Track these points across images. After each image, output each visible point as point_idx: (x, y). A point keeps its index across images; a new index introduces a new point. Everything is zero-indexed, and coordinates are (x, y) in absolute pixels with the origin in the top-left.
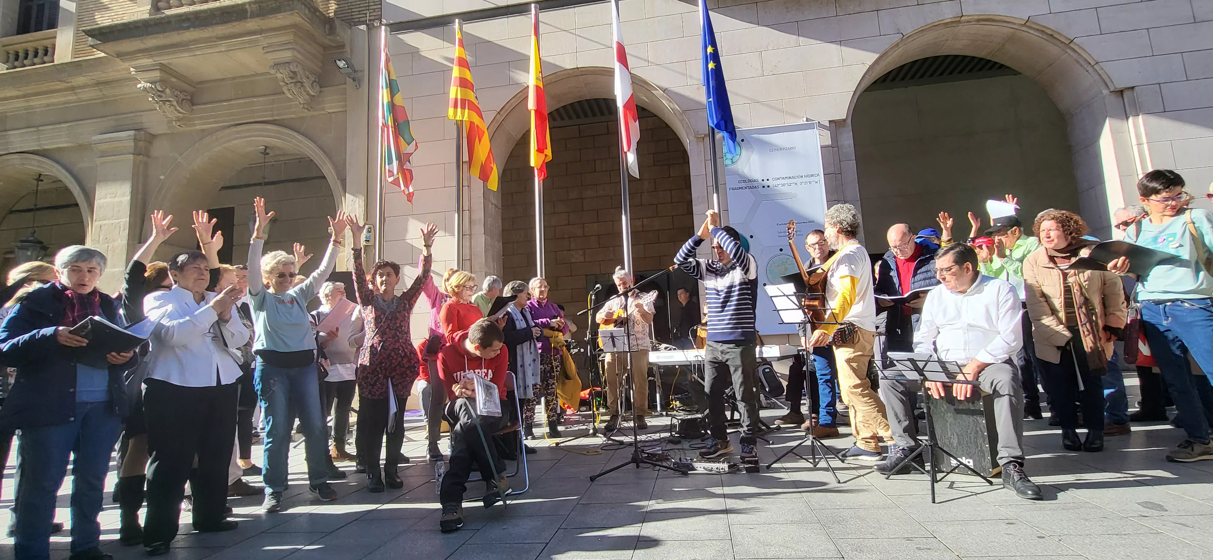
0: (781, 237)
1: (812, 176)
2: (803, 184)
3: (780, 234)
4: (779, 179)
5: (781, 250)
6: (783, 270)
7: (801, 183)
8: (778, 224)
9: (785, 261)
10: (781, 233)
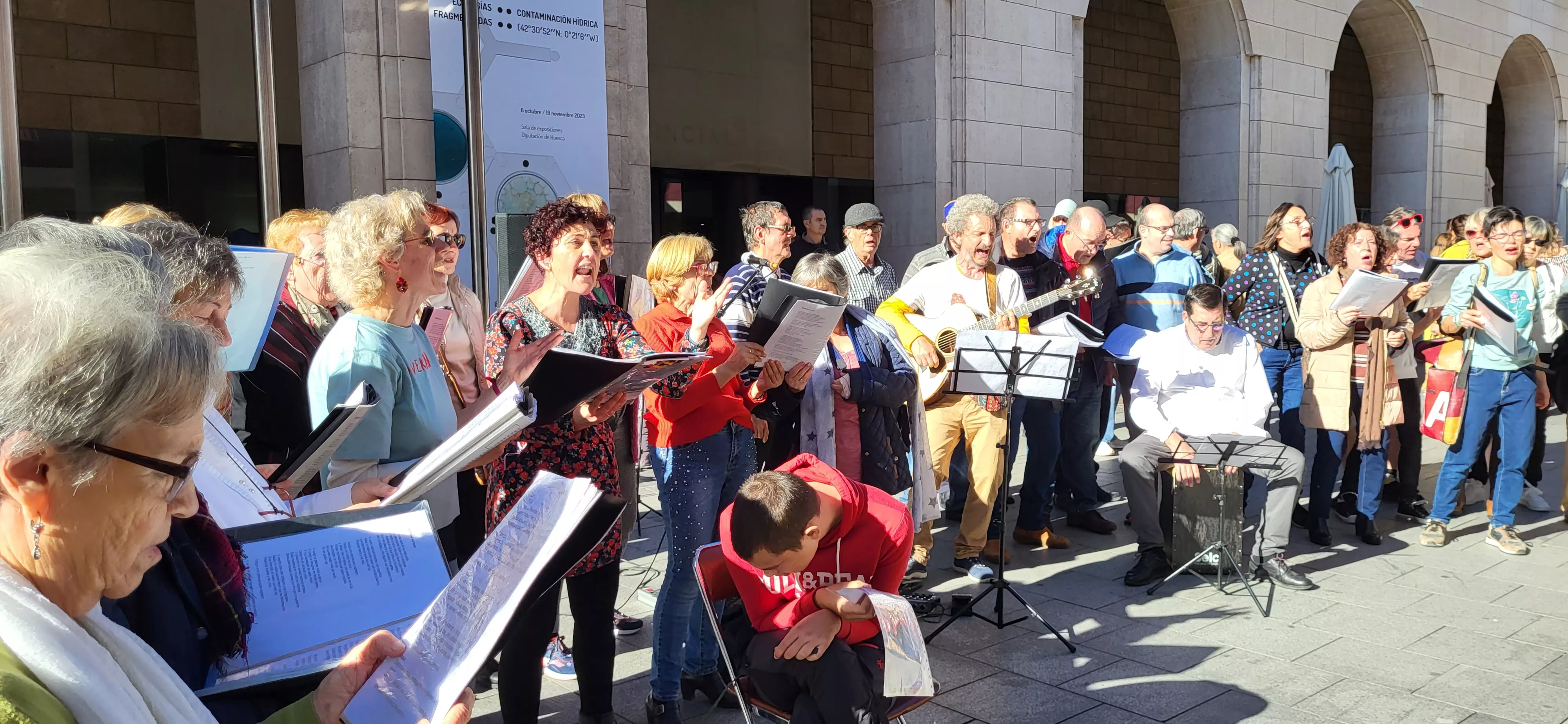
0: (526, 136)
1: (585, 23)
2: (571, 36)
3: (526, 131)
4: (528, 14)
5: (526, 164)
6: (528, 205)
7: (567, 34)
8: (522, 110)
9: (531, 186)
10: (526, 128)
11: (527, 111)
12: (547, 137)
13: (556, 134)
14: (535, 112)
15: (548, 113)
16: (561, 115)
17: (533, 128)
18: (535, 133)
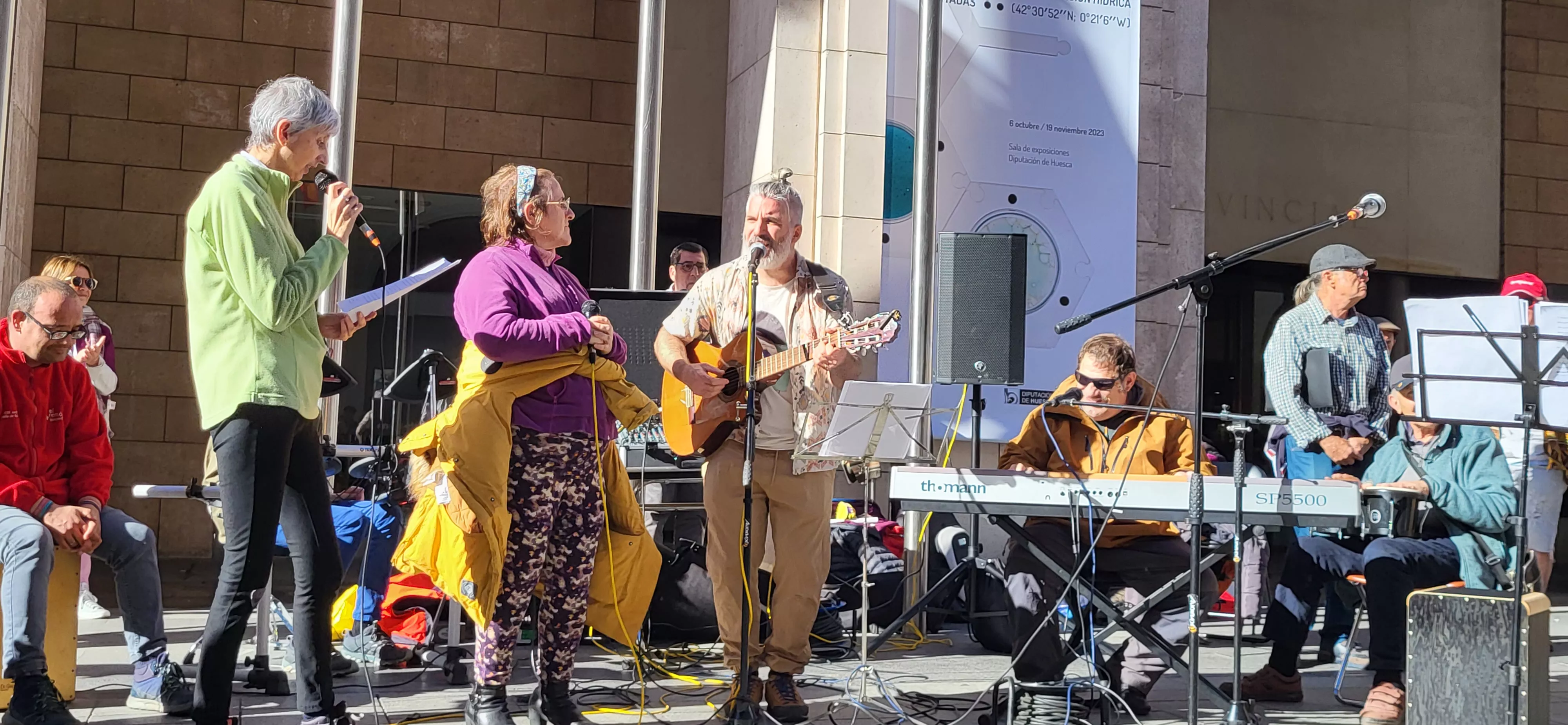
0: (1016, 160)
2: (1088, 19)
3: (1015, 154)
5: (1012, 199)
7: (1084, 17)
10: (1015, 149)
11: (1018, 125)
12: (1045, 162)
13: (1059, 159)
14: (1030, 126)
15: (1049, 127)
16: (1068, 131)
17: (1027, 150)
18: (1028, 155)
